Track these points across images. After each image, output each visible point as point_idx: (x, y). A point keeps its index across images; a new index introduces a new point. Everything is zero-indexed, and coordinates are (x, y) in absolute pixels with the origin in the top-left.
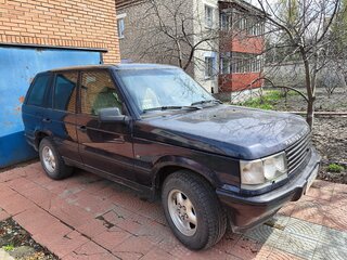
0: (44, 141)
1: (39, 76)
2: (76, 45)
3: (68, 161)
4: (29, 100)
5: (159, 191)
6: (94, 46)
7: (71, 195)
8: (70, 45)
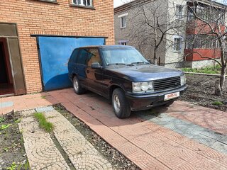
0: (75, 77)
1: (75, 50)
2: (93, 35)
3: (83, 86)
4: (71, 60)
5: (111, 97)
6: (101, 35)
7: (83, 100)
8: (90, 35)
